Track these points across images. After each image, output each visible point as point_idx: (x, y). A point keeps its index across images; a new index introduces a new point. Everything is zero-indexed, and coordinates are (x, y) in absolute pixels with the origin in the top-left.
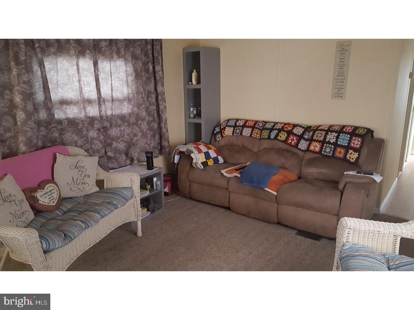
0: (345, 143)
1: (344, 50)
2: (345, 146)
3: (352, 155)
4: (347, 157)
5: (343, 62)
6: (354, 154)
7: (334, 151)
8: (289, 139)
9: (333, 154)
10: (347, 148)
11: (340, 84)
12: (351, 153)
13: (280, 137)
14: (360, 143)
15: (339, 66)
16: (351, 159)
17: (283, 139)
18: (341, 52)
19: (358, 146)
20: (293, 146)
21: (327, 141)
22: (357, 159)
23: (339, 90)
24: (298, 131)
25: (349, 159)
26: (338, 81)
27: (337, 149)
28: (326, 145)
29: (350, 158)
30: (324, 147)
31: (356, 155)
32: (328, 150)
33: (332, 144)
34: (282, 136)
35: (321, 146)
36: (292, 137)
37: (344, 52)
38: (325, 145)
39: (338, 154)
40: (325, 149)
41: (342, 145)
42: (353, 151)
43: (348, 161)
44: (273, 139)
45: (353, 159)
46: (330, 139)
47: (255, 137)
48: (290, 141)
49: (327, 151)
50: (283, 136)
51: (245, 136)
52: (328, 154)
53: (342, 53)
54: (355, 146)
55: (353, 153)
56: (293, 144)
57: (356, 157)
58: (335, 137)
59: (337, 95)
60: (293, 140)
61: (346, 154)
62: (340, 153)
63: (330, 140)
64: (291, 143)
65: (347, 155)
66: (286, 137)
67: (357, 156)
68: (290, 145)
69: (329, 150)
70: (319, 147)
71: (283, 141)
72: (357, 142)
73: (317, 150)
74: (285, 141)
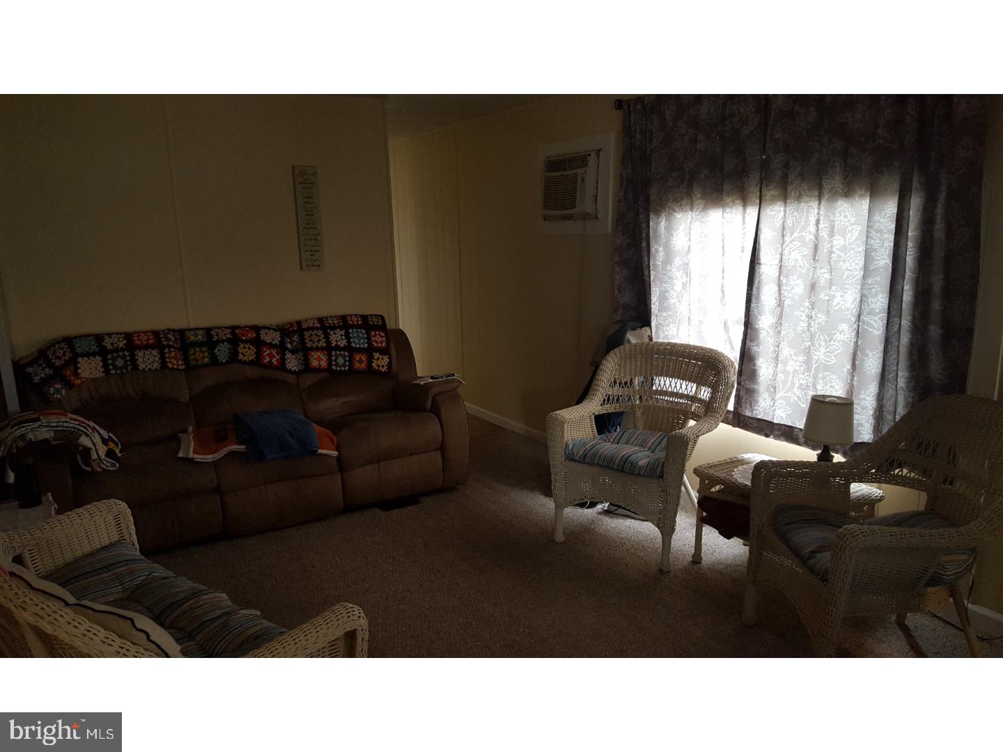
0: (363, 344)
1: (309, 182)
2: (364, 348)
3: (381, 360)
4: (373, 367)
5: (312, 203)
6: (382, 359)
7: (351, 361)
8: (264, 356)
9: (351, 366)
10: (370, 351)
11: (313, 243)
12: (378, 359)
13: (243, 354)
14: (384, 339)
15: (306, 211)
16: (381, 368)
17: (250, 359)
18: (305, 186)
19: (384, 344)
20: (276, 368)
21: (333, 345)
22: (390, 364)
23: (313, 253)
24: (273, 337)
25: (377, 368)
26: (307, 237)
27: (355, 356)
28: (336, 354)
29: (379, 366)
30: (333, 358)
31: (386, 359)
32: (341, 361)
33: (344, 349)
34: (244, 352)
35: (327, 357)
36: (268, 351)
37: (309, 185)
38: (334, 353)
39: (357, 365)
40: (335, 360)
41: (360, 348)
42: (380, 354)
43: (378, 373)
44: (227, 362)
45: (383, 366)
46: (336, 341)
47: (175, 367)
48: (267, 359)
49: (341, 363)
50: (247, 353)
51: (147, 369)
52: (343, 369)
53: (307, 188)
54: (379, 345)
55: (380, 357)
56: (276, 363)
57: (386, 363)
58: (343, 337)
59: (310, 263)
60: (271, 356)
61: (370, 362)
62: (360, 362)
63: (339, 343)
64: (271, 361)
65: (373, 362)
66: (255, 353)
67: (388, 360)
68: (270, 366)
69: (343, 361)
70: (325, 360)
71: (251, 363)
72: (381, 339)
73: (323, 365)
74: (257, 362)
